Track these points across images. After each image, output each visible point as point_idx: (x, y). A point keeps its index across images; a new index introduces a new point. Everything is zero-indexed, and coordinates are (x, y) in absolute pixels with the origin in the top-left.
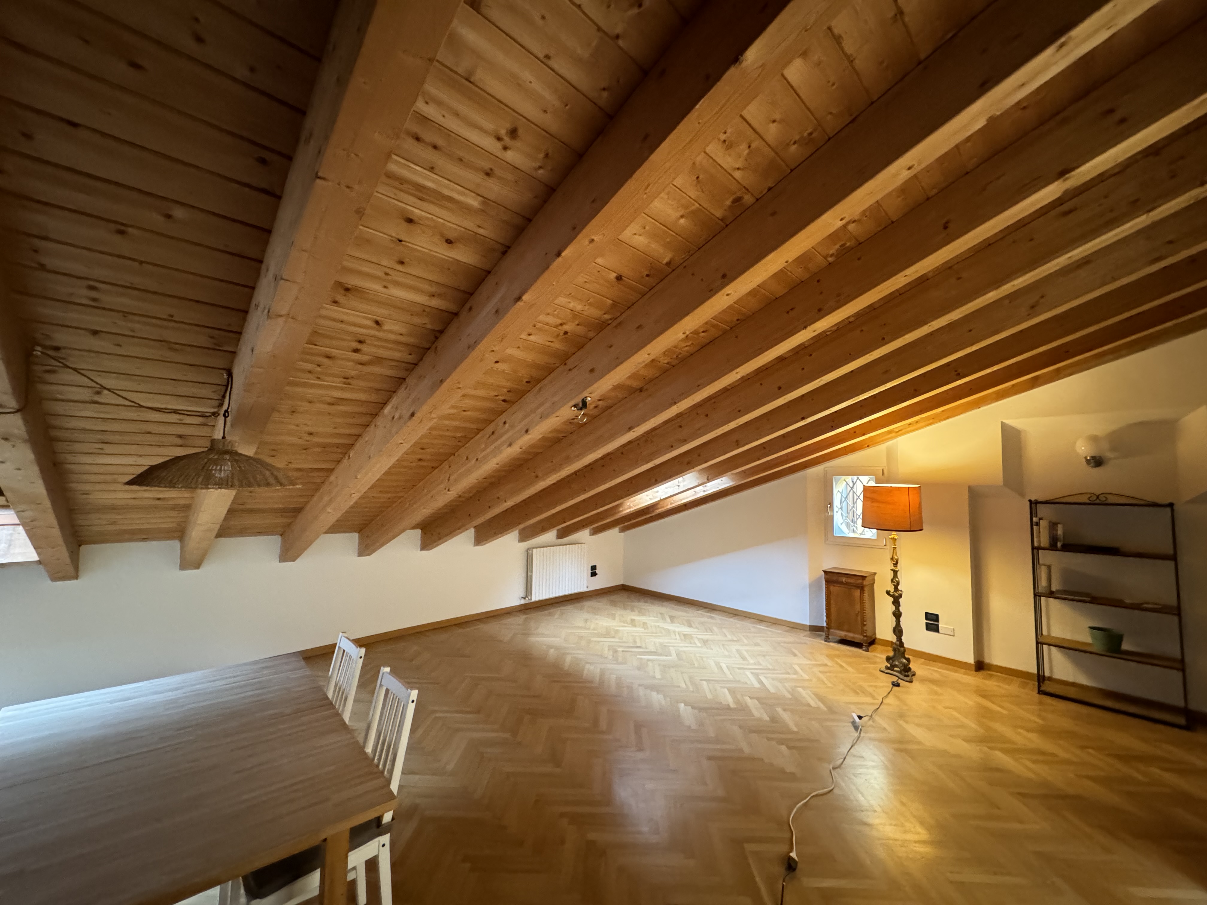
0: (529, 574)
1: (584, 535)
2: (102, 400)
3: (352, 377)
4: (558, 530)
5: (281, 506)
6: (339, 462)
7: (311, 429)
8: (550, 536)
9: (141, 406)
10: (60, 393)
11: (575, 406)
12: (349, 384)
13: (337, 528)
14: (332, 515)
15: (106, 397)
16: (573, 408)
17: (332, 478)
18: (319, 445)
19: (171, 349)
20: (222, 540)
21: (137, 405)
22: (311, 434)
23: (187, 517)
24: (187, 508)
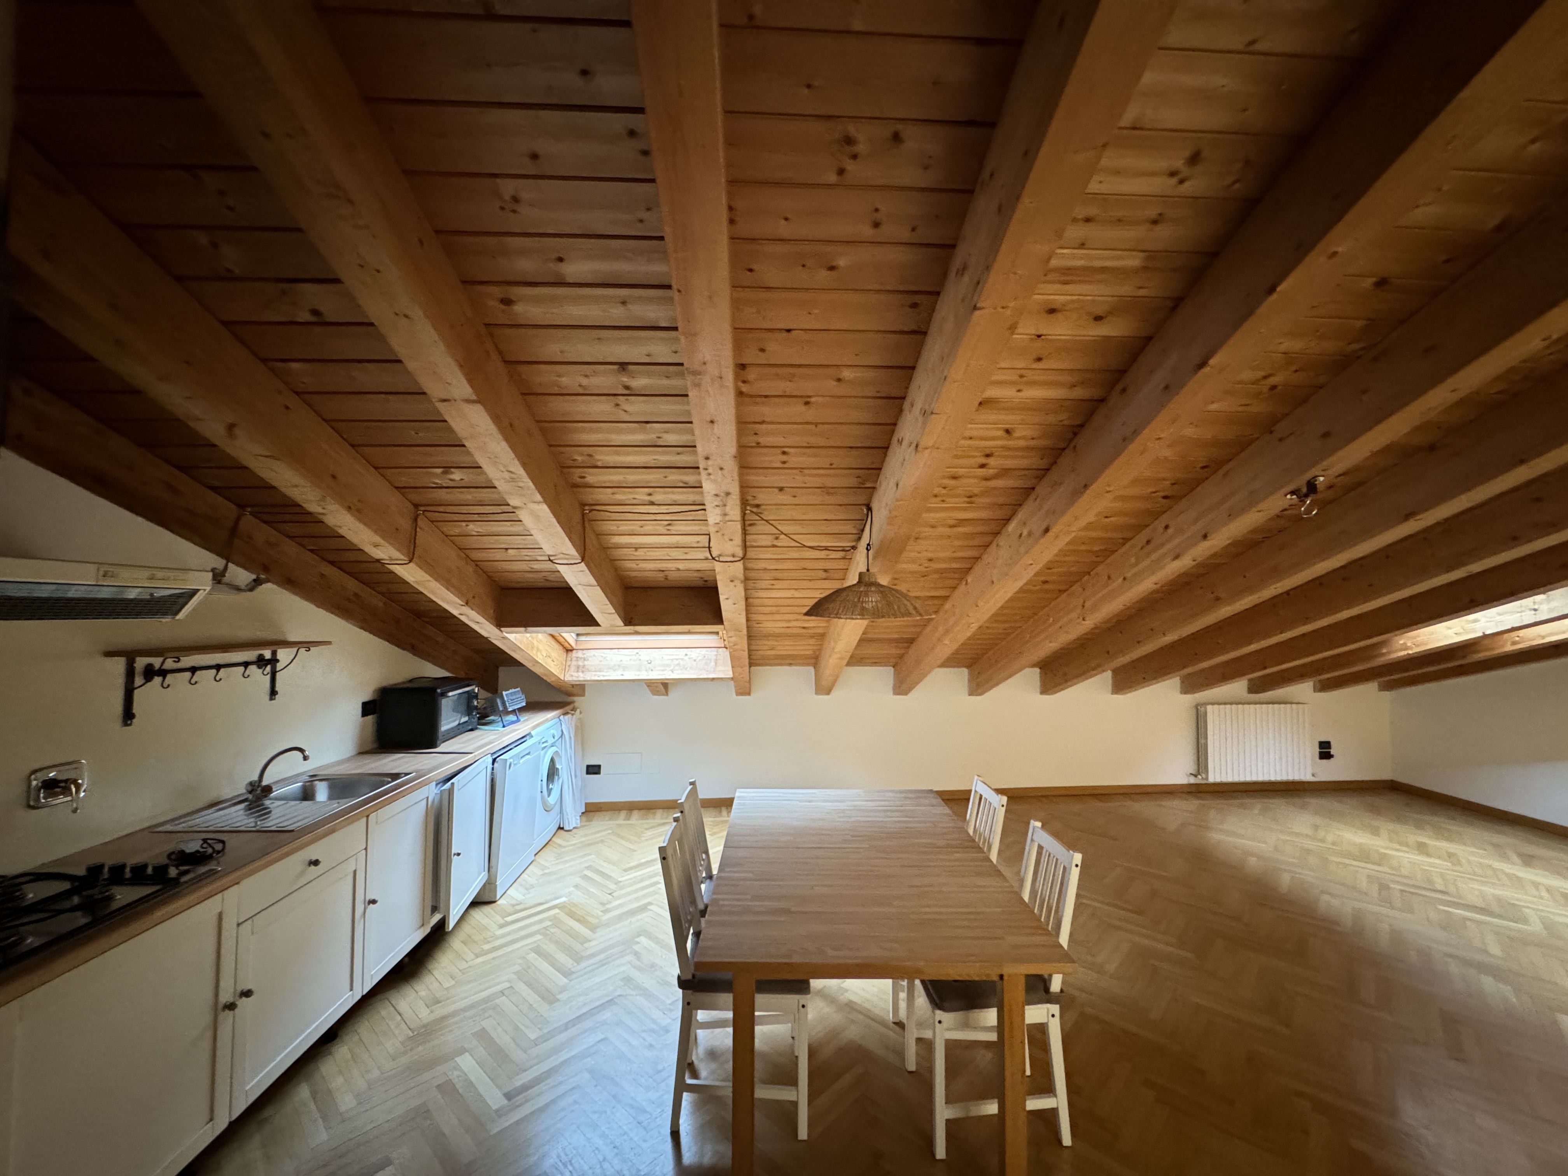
0: (1202, 741)
1: (1304, 690)
2: (779, 544)
3: (976, 495)
4: (1250, 680)
5: (896, 636)
6: (954, 588)
7: (930, 555)
8: (1238, 687)
9: (804, 546)
10: (755, 541)
11: (1292, 493)
12: (972, 503)
13: (951, 662)
14: (948, 647)
15: (784, 541)
16: (1289, 496)
17: (947, 606)
18: (937, 571)
19: (828, 494)
20: (850, 669)
21: (800, 545)
22: (930, 560)
23: (821, 645)
24: (822, 636)
